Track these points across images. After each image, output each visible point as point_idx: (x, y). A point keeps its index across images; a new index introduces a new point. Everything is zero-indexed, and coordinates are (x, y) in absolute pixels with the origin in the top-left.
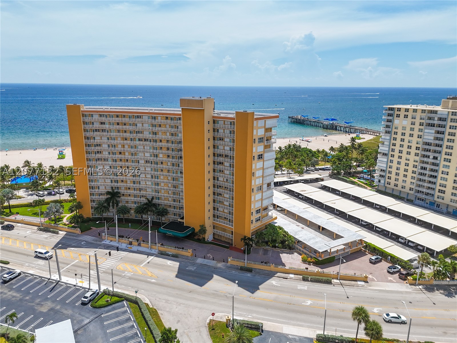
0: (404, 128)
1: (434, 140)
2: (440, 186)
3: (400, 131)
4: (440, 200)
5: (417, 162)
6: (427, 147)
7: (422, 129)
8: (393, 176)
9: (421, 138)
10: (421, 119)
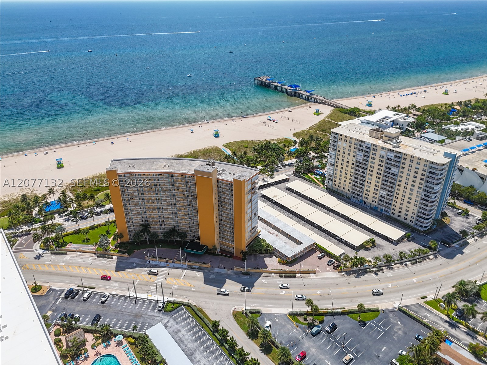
0: (344, 148)
1: (363, 160)
2: (366, 191)
3: (342, 150)
4: (366, 200)
5: (352, 173)
6: (358, 164)
7: (356, 152)
8: (337, 180)
9: (355, 157)
10: (355, 144)
